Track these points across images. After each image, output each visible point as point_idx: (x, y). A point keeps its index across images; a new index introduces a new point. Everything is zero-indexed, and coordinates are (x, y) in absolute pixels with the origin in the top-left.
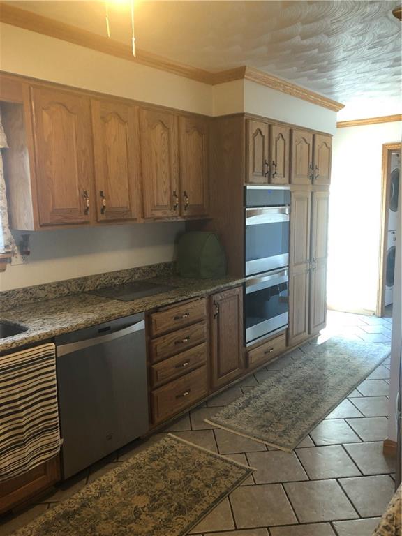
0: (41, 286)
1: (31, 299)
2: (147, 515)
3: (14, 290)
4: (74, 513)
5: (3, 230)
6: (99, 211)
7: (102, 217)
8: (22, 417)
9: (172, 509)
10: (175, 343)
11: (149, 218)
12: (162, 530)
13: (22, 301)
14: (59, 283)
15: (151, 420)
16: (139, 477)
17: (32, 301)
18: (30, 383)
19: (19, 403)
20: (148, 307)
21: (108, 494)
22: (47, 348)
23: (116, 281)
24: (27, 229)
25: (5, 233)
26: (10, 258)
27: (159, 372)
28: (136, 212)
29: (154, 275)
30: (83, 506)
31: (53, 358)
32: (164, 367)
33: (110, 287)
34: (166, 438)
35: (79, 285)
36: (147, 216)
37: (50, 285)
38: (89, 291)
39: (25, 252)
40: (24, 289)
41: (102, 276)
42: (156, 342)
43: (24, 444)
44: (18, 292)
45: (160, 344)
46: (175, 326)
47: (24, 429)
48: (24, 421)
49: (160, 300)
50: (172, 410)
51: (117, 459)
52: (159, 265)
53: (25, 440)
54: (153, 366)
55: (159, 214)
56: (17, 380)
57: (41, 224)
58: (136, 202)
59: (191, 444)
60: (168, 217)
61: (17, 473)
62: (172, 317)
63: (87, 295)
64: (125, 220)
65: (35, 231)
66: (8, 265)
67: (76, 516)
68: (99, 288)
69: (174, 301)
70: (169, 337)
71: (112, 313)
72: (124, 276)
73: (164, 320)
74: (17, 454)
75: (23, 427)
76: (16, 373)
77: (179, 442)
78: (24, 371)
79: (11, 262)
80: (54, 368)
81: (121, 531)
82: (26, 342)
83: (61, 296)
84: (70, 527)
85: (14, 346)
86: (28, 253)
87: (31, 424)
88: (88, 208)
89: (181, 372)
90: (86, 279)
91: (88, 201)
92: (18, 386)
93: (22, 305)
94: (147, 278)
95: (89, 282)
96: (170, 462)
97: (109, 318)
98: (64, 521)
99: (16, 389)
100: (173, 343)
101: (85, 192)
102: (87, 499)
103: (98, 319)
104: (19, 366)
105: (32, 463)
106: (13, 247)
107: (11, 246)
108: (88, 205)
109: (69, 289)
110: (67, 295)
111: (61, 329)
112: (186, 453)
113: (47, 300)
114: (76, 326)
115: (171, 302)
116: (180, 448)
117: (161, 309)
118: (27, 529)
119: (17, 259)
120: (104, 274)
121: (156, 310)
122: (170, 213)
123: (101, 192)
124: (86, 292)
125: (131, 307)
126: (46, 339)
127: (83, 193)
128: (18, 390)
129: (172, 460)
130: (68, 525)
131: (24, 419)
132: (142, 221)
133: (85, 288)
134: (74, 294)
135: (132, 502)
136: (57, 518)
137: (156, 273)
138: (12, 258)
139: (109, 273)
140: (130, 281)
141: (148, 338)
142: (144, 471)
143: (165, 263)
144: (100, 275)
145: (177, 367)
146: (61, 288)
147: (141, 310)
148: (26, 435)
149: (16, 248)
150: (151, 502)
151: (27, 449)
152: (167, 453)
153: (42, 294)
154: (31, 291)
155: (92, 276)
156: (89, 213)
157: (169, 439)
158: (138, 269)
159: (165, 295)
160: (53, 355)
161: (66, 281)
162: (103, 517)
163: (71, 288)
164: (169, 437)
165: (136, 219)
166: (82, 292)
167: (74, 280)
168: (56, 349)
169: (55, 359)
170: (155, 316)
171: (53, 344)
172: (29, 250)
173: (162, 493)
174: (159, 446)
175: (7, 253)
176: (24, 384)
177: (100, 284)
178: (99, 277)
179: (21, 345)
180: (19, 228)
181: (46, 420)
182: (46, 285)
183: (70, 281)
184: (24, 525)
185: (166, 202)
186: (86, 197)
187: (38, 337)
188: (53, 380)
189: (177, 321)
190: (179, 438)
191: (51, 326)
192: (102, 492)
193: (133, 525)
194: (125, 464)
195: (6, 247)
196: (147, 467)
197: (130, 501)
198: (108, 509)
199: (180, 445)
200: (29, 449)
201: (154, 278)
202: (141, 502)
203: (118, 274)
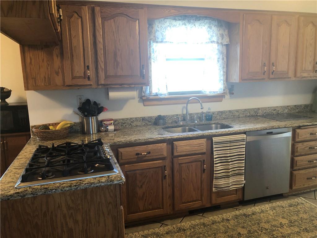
0: (237, 110)
1: (232, 116)
2: (287, 227)
3: (225, 111)
4: (249, 215)
5: (223, 82)
6: (271, 73)
7: (272, 76)
8: (229, 165)
9: (301, 229)
10: (309, 148)
11: (298, 77)
12: (296, 235)
13: (228, 116)
14: (245, 110)
15: (291, 187)
16: (283, 211)
17: (232, 117)
18: (234, 151)
19: (229, 158)
20: (294, 125)
21: (266, 213)
22: (243, 136)
23: (275, 112)
24: (235, 82)
25: (224, 84)
26: (225, 96)
27: (297, 162)
28: (291, 74)
29: (297, 111)
30: (253, 214)
31: (244, 141)
32: (301, 160)
33: (271, 114)
34: (299, 199)
35: (255, 111)
36: (298, 76)
37: (241, 110)
38: (260, 115)
39: (231, 93)
40: (229, 111)
41: (267, 108)
42: (298, 145)
43: (229, 177)
44: (227, 112)
45: (300, 146)
46: (310, 138)
47: (230, 171)
48: (230, 167)
49: (302, 123)
50: (304, 185)
51: (270, 201)
52: (301, 106)
53: (229, 175)
54: (294, 158)
55: (305, 75)
56: (229, 148)
57: (242, 79)
58: (292, 68)
59: (315, 205)
60: (311, 77)
61: (226, 189)
62: (308, 133)
63: (259, 117)
64: (285, 78)
65: (239, 83)
66: (223, 99)
67: (250, 217)
68: (265, 114)
69: (311, 124)
70: (305, 144)
71: (274, 125)
72: (279, 109)
73: (303, 134)
74: (226, 180)
75: (229, 169)
76: (229, 145)
77: (306, 202)
78: (232, 144)
79: (225, 97)
80: (244, 146)
81: (273, 229)
82: (234, 132)
83: (246, 116)
84: (247, 220)
85: (229, 132)
86: (233, 94)
87: (233, 169)
88: (265, 71)
89: (312, 165)
90: (259, 109)
91: (266, 68)
92: (229, 150)
93: (228, 118)
94: (293, 112)
95: (260, 111)
96: (301, 210)
97: (273, 128)
98: (244, 217)
99: (228, 152)
100: (308, 147)
101: (265, 64)
102: (255, 212)
103: (267, 127)
104: (231, 142)
105: (231, 187)
106: (227, 91)
107: (226, 90)
108: (266, 70)
109: (250, 113)
110: (249, 116)
111: (250, 129)
112: (311, 208)
113: (239, 117)
114: (256, 128)
115: (309, 125)
116: (307, 205)
117: (302, 128)
118: (227, 215)
119: (228, 96)
120: (268, 108)
121: (299, 127)
122: (312, 74)
123: (273, 63)
124: (258, 116)
125: (285, 124)
126: (242, 132)
127: (263, 64)
128: (229, 152)
129: (302, 209)
130: (246, 219)
131: (230, 166)
132: (294, 79)
133: (258, 114)
134: (252, 116)
135: (279, 220)
136: (241, 215)
137: (299, 110)
138: (225, 95)
139: (271, 107)
140: (282, 113)
141: (293, 142)
142: (285, 210)
143: (305, 105)
144: (266, 107)
145: (310, 161)
146: (246, 112)
147: (290, 126)
148: (230, 173)
149: (228, 91)
150: (289, 223)
151: (230, 180)
152: (299, 205)
153: (237, 114)
154: (232, 112)
155: (261, 108)
156: (265, 74)
157: (300, 200)
158: (288, 106)
159: (304, 121)
160: (245, 140)
161: (249, 109)
162: (264, 221)
163: (251, 113)
164: (300, 198)
165: (291, 78)
166: (257, 116)
167: (253, 109)
168: (246, 138)
169: (245, 142)
170: (298, 131)
171: (245, 135)
172: (233, 92)
173: (295, 221)
174: (294, 201)
175: (224, 93)
176: (231, 150)
177: (266, 112)
178: (265, 109)
179: (232, 132)
180: (231, 81)
181: (239, 170)
182: (239, 110)
183: (251, 109)
184: (226, 213)
185: (310, 68)
186: (265, 66)
187: (239, 130)
188: (244, 152)
189: (312, 136)
190: (307, 201)
191: (244, 127)
192: (262, 212)
193: (279, 228)
194: (274, 204)
195: (224, 90)
196: (287, 208)
197: (278, 219)
198: (266, 219)
199: (308, 204)
200: (231, 180)
201: (297, 112)
202: (284, 221)
203: (276, 108)
